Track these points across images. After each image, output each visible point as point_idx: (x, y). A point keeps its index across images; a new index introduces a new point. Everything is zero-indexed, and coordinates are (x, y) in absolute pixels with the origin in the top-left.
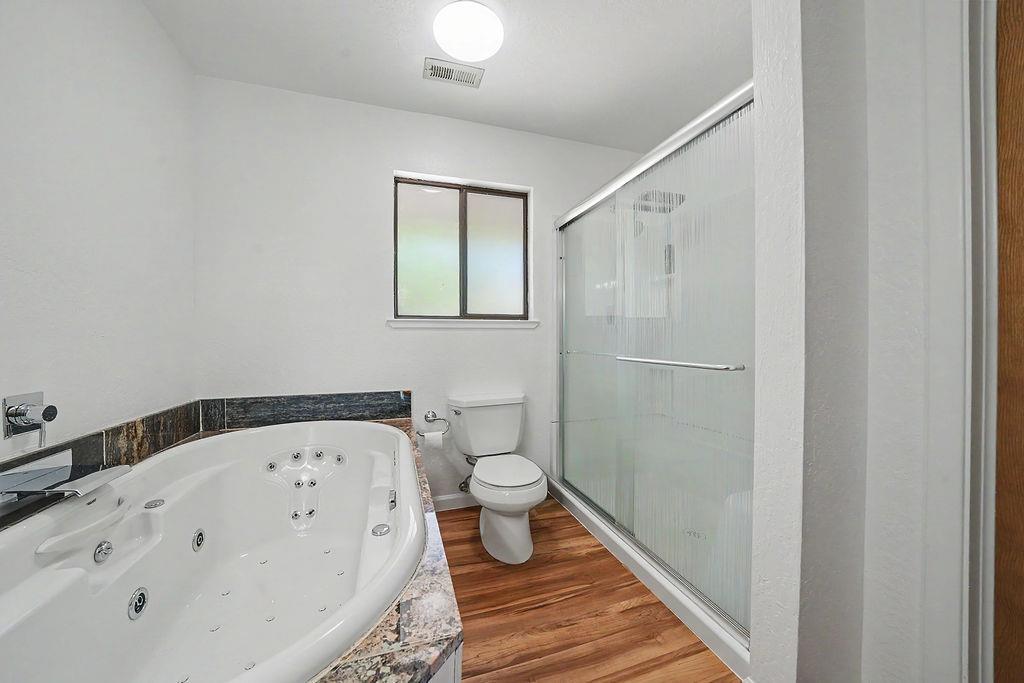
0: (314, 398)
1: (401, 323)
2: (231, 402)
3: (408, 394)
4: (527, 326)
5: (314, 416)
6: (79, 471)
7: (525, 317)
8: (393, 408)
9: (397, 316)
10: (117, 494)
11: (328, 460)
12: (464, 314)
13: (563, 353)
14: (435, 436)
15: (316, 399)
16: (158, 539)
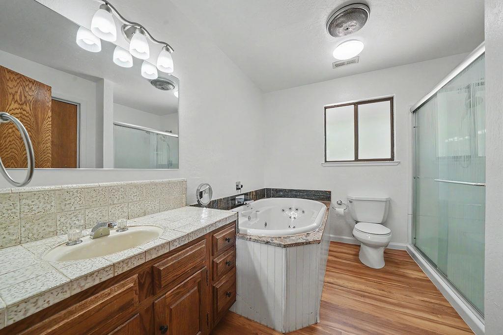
0: (296, 190)
1: (327, 164)
2: (273, 189)
3: (330, 192)
4: (393, 164)
5: (296, 196)
6: (246, 200)
7: (392, 159)
8: (324, 197)
9: (326, 161)
10: (251, 207)
11: (300, 212)
12: (357, 159)
13: (416, 178)
14: (341, 210)
15: (297, 191)
16: (258, 219)
